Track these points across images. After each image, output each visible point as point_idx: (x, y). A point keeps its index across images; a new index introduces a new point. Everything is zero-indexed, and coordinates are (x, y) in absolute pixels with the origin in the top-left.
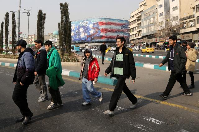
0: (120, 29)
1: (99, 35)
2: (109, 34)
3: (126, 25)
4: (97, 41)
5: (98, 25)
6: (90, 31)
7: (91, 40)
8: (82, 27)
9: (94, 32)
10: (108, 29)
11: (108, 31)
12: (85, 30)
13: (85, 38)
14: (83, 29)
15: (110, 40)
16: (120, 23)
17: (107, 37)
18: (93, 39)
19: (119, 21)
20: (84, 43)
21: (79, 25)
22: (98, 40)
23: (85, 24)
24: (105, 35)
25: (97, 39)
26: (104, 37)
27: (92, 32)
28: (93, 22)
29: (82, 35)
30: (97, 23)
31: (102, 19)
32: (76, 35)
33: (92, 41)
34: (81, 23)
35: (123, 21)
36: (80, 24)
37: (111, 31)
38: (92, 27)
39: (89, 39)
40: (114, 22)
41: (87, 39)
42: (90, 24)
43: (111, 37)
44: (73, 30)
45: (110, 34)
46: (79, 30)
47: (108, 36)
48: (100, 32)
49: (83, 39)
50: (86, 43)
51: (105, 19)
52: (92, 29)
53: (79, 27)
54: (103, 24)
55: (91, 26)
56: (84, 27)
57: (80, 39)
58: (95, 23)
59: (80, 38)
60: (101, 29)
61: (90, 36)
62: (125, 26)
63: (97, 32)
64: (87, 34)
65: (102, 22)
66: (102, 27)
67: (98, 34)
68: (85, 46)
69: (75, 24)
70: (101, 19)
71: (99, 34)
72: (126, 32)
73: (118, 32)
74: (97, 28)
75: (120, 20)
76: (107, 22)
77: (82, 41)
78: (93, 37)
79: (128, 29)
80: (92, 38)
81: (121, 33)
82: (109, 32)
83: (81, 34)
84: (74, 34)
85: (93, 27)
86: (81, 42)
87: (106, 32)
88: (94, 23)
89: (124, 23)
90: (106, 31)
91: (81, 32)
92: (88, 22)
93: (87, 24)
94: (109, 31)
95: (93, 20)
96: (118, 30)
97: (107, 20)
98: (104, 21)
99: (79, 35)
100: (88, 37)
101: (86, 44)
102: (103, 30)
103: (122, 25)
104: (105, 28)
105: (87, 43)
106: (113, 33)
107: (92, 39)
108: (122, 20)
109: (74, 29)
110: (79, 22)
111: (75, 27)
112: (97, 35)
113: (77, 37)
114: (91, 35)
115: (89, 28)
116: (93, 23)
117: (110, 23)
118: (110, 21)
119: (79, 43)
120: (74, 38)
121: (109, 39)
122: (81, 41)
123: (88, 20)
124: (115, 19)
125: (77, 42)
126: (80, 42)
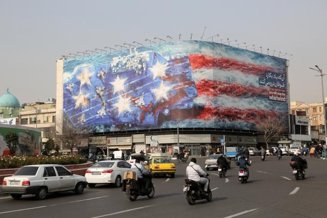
0: (257, 85)
1: (191, 105)
2: (225, 101)
3: (273, 74)
4: (183, 126)
5: (186, 67)
6: (154, 91)
7: (160, 123)
8: (120, 74)
9: (170, 92)
10: (220, 84)
11: (220, 90)
12: (132, 87)
13: (135, 115)
14: (123, 80)
15: (228, 122)
16: (257, 63)
17: (217, 114)
18: (168, 118)
19: (253, 56)
20: (130, 133)
21: (110, 69)
22: (187, 120)
23: (134, 64)
24: (213, 106)
25: (185, 118)
26: (209, 110)
27: (162, 92)
28: (169, 54)
29: (123, 106)
30: (182, 60)
31: (203, 44)
32: (95, 103)
33: (164, 126)
34: (116, 60)
35: (266, 58)
36: (114, 64)
37: (230, 92)
38: (163, 74)
39: (150, 119)
40: (240, 59)
41: (143, 118)
42: (154, 63)
43: (231, 114)
44: (86, 86)
45: (228, 102)
46: (108, 88)
47: (221, 109)
48: (196, 92)
49: (124, 120)
50: (135, 132)
51: (213, 45)
52: (164, 80)
53: (110, 75)
54: (204, 62)
55: (158, 70)
56: (129, 74)
57: (114, 119)
58: (175, 61)
59: (113, 116)
60: (197, 83)
61: (156, 107)
62: (269, 76)
63: (183, 93)
64: (141, 102)
65: (203, 57)
66: (200, 75)
67: (185, 98)
68: (134, 144)
69: (91, 66)
70: (197, 46)
71: (191, 100)
72: (275, 98)
73: (252, 96)
74: (185, 78)
75: (255, 53)
76: (218, 57)
77: (120, 125)
78: (167, 112)
79: (278, 88)
80: (161, 115)
81: (259, 101)
82: (224, 95)
83: (115, 101)
84: (89, 99)
85: (168, 72)
86: (117, 130)
87: (215, 95)
88: (173, 58)
89: (269, 64)
90: (214, 88)
91: (117, 94)
92: (146, 55)
93: (141, 62)
94: (224, 91)
95: (167, 49)
96: (250, 90)
97: (218, 50)
98: (208, 53)
99: (109, 105)
100: (145, 111)
101: (138, 138)
102: (205, 86)
103: (262, 73)
104: (212, 78)
105: (140, 132)
106: (237, 99)
107: (162, 118)
108: (261, 56)
109: (89, 83)
110: (110, 57)
111: (92, 74)
112: (182, 105)
113: (102, 112)
114: (161, 105)
115: (150, 79)
116: (167, 58)
117: (227, 61)
118: (227, 56)
119: (108, 134)
120: (87, 115)
121: (226, 120)
122: (117, 126)
123: (149, 49)
124: (242, 50)
125: (102, 131)
126: (112, 129)
